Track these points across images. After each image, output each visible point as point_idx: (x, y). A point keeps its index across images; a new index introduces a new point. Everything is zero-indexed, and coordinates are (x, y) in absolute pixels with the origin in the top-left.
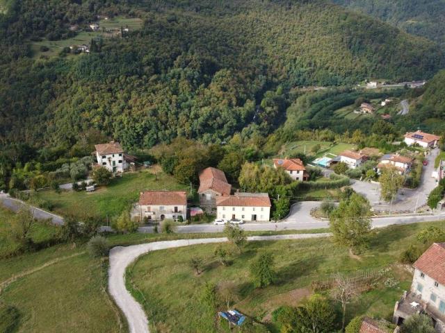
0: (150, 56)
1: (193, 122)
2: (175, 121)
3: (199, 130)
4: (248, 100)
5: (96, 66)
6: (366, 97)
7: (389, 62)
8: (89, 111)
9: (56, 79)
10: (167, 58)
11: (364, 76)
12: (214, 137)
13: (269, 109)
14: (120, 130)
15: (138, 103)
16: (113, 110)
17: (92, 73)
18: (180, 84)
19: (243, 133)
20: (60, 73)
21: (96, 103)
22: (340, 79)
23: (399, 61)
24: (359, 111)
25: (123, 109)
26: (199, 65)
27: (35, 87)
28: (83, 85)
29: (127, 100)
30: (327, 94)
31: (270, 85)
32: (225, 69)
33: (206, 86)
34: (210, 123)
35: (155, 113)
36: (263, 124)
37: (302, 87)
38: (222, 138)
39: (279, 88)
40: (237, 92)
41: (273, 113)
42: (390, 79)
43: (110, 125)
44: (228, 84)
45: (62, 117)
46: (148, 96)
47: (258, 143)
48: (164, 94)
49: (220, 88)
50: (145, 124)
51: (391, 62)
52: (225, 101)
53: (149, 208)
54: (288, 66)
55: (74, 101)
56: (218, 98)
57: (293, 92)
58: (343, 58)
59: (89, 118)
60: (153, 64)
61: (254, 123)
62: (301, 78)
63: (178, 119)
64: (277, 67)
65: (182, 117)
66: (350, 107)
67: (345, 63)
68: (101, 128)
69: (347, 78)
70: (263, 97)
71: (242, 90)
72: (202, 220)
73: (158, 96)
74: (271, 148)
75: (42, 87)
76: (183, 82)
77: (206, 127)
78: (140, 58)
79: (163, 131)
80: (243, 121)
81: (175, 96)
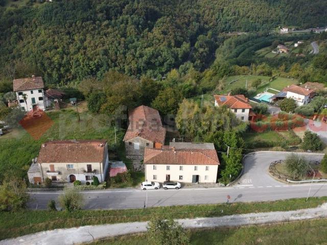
0: (103, 4)
1: (138, 60)
2: (123, 60)
3: (144, 67)
4: (184, 42)
5: (56, 13)
6: (281, 40)
7: (298, 12)
8: (50, 51)
9: (23, 24)
10: (117, 7)
11: (278, 23)
12: (155, 73)
13: (201, 50)
14: (76, 67)
15: (92, 44)
16: (71, 50)
17: (53, 19)
18: (127, 29)
19: (180, 70)
20: (26, 19)
21: (56, 44)
22: (259, 26)
23: (306, 11)
24: (276, 51)
25: (79, 49)
26: (144, 13)
27: (6, 31)
28: (45, 29)
29: (82, 41)
30: (249, 37)
31: (202, 31)
32: (166, 17)
33: (150, 30)
34: (153, 61)
35: (106, 52)
36: (196, 62)
37: (228, 32)
38: (163, 74)
39: (210, 33)
40: (175, 36)
41: (205, 54)
42: (299, 26)
43: (68, 62)
44: (168, 29)
45: (28, 56)
46: (101, 38)
47: (195, 77)
48: (114, 37)
49: (161, 32)
50: (98, 62)
51: (300, 12)
52: (165, 43)
53: (52, 167)
54: (217, 15)
55: (37, 43)
56: (159, 40)
57: (220, 36)
58: (261, 9)
59: (50, 56)
60: (105, 11)
61: (189, 62)
62: (228, 25)
63: (126, 57)
64: (208, 16)
65: (129, 56)
66: (268, 48)
67: (263, 12)
68: (60, 65)
69: (264, 25)
70: (197, 40)
71: (180, 34)
72: (125, 182)
73: (109, 38)
74: (208, 83)
75: (11, 31)
76: (130, 27)
77: (149, 65)
78: (95, 7)
79: (113, 68)
80: (180, 59)
81: (123, 39)
